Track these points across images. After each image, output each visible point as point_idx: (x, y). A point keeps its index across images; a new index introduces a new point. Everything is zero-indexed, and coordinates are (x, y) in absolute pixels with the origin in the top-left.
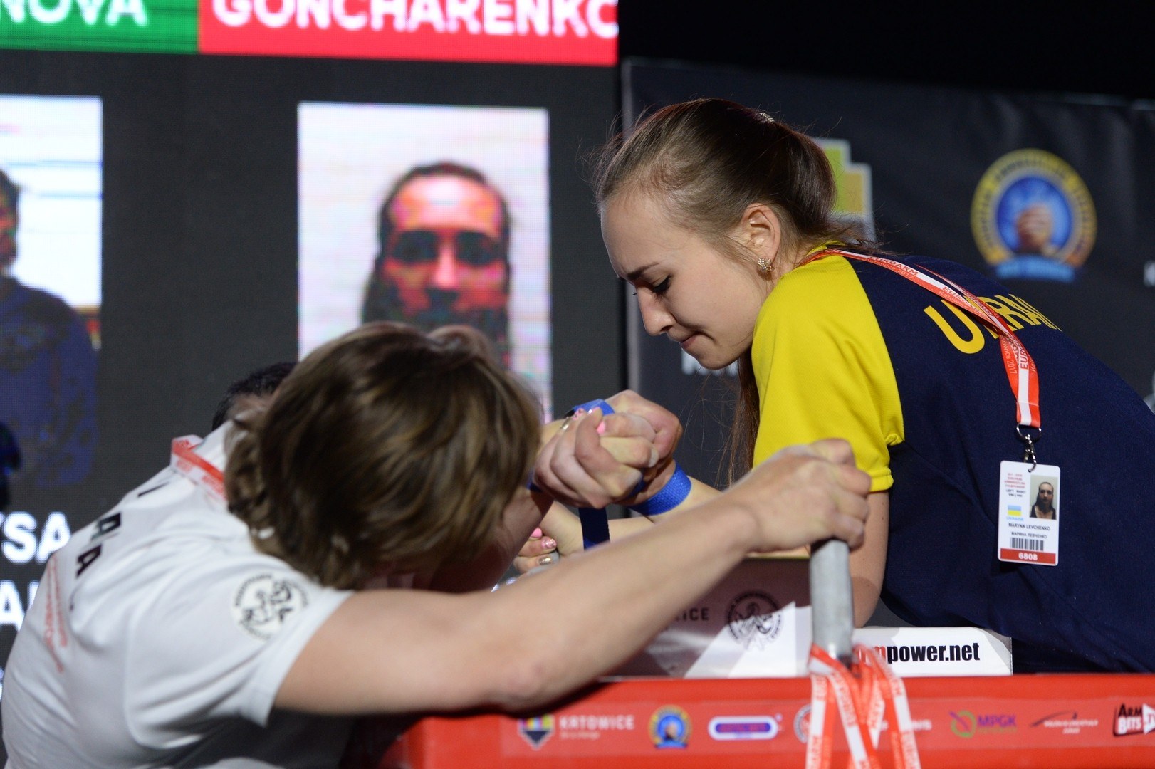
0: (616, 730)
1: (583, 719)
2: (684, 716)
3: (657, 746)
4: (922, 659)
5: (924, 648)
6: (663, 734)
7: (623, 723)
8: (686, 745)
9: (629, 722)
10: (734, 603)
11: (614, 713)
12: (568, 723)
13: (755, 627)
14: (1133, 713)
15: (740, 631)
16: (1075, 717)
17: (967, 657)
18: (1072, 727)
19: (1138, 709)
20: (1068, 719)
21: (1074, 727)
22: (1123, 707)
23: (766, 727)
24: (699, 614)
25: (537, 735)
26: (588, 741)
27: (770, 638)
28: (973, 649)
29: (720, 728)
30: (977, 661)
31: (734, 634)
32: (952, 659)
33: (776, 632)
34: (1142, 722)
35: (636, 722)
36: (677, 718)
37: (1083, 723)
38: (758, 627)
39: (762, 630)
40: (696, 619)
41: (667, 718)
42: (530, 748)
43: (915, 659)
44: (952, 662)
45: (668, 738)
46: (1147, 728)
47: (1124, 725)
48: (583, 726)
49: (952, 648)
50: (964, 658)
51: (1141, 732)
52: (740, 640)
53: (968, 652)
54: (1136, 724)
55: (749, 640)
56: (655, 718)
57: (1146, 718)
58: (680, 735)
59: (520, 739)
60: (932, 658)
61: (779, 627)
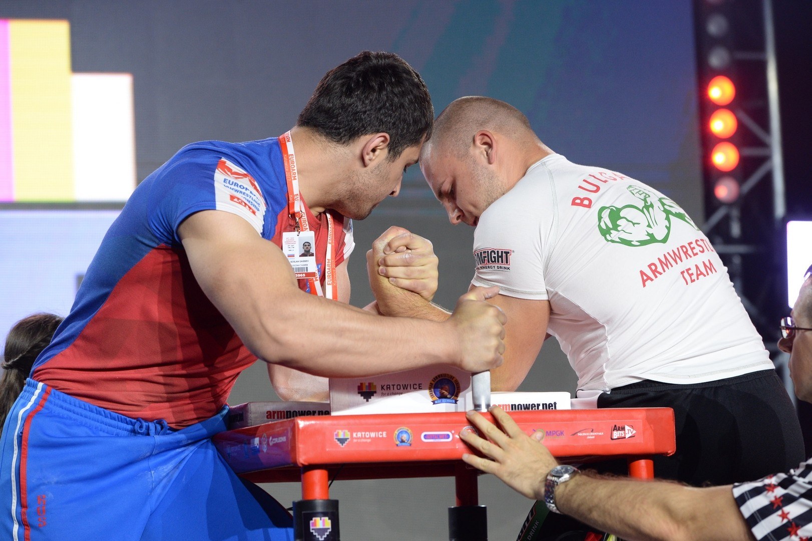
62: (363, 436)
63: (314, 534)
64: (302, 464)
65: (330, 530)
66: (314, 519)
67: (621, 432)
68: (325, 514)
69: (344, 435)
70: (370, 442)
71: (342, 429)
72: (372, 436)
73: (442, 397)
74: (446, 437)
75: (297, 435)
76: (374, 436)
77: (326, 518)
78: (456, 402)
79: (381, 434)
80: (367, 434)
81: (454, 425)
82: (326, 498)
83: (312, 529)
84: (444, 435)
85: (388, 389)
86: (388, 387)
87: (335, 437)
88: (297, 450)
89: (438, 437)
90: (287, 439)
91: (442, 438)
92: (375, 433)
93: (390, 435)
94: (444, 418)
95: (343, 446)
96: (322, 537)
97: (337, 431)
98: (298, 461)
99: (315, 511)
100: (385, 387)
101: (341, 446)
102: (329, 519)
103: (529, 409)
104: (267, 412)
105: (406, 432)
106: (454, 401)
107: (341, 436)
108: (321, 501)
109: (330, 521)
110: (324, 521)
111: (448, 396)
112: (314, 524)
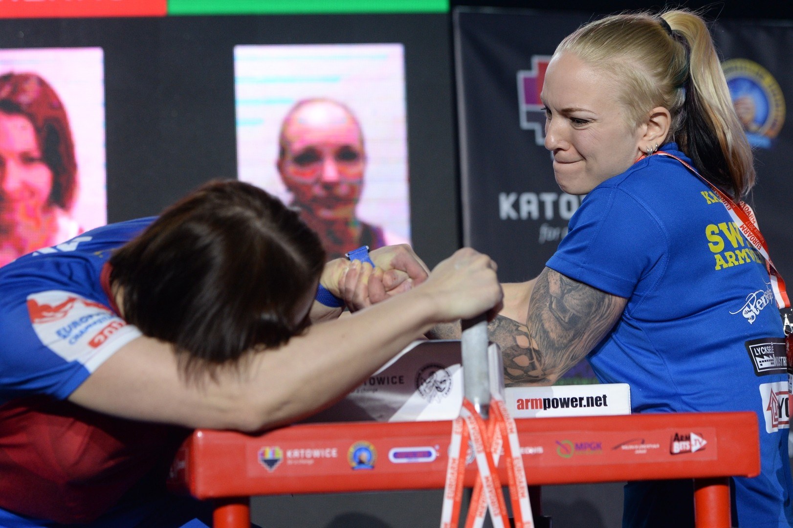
0: (325, 458)
1: (302, 451)
2: (372, 448)
3: (353, 468)
4: (568, 406)
5: (568, 399)
6: (357, 460)
7: (330, 453)
8: (373, 467)
9: (334, 453)
10: (420, 372)
11: (324, 447)
12: (292, 454)
13: (434, 388)
14: (684, 438)
15: (425, 390)
16: (643, 442)
17: (599, 404)
18: (641, 449)
19: (688, 437)
20: (638, 444)
21: (642, 449)
22: (677, 435)
23: (429, 454)
24: (397, 380)
25: (271, 462)
26: (306, 466)
27: (445, 395)
28: (602, 399)
29: (396, 455)
30: (606, 407)
31: (421, 393)
32: (588, 405)
33: (448, 391)
34: (690, 445)
35: (338, 452)
36: (367, 449)
37: (649, 446)
38: (437, 388)
39: (439, 389)
40: (396, 383)
41: (360, 450)
42: (266, 471)
43: (562, 406)
44: (588, 407)
45: (361, 462)
46: (694, 449)
47: (678, 447)
48: (302, 455)
49: (588, 398)
50: (597, 405)
51: (690, 451)
52: (424, 396)
53: (599, 401)
54: (686, 446)
55: (431, 397)
56: (352, 450)
57: (693, 442)
58: (369, 460)
59: (260, 465)
60: (575, 405)
61: (450, 387)
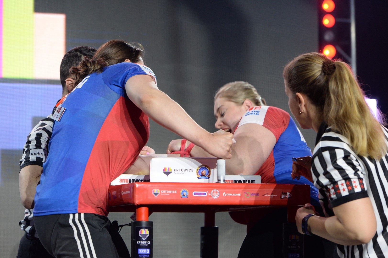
62: (166, 192)
63: (141, 237)
64: (137, 204)
65: (148, 235)
66: (141, 230)
67: (285, 195)
68: (146, 228)
69: (157, 191)
70: (169, 195)
71: (156, 189)
72: (170, 192)
73: (202, 175)
74: (204, 194)
75: (135, 191)
76: (171, 192)
77: (147, 230)
78: (209, 178)
79: (174, 192)
80: (168, 192)
81: (208, 189)
82: (147, 220)
83: (140, 235)
84: (203, 193)
85: (177, 171)
86: (177, 170)
87: (153, 192)
88: (135, 198)
89: (201, 194)
90: (130, 192)
91: (202, 195)
92: (171, 191)
93: (178, 192)
94: (203, 186)
95: (156, 197)
96: (144, 239)
97: (154, 189)
98: (135, 203)
99: (141, 226)
100: (176, 170)
101: (155, 197)
102: (148, 230)
103: (242, 182)
104: (120, 179)
105: (186, 191)
106: (208, 178)
107: (155, 192)
108: (144, 222)
109: (148, 231)
110: (146, 231)
111: (205, 175)
112: (141, 232)
